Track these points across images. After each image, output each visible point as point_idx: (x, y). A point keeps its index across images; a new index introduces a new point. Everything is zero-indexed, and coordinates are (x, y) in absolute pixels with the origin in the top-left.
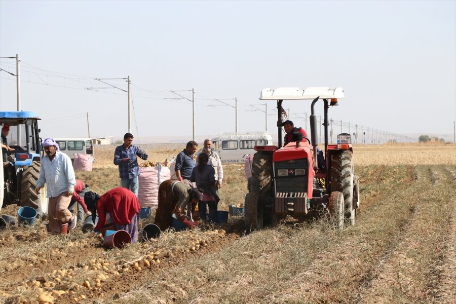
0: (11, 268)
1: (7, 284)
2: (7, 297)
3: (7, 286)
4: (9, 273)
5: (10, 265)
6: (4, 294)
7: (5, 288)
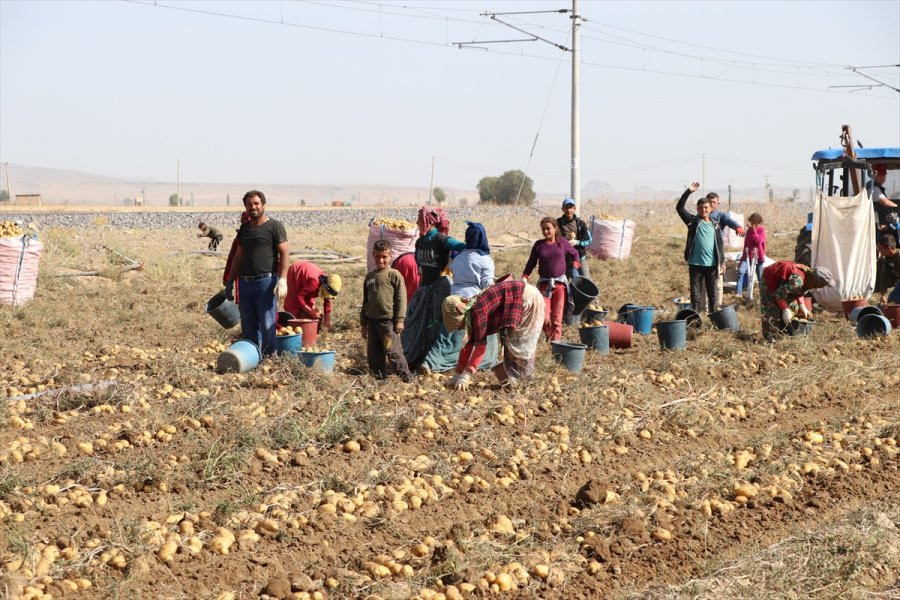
0: (891, 382)
1: (884, 406)
2: (884, 425)
3: (884, 410)
4: (887, 390)
5: (889, 378)
6: (880, 421)
7: (881, 412)
